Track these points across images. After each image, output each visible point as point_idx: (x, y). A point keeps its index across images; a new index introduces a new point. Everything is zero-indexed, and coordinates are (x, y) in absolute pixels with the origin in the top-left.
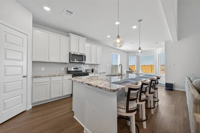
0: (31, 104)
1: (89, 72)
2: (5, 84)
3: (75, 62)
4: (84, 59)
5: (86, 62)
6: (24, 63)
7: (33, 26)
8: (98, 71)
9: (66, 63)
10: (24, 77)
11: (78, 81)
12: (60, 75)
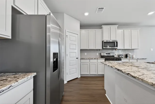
0: (80, 74)
1: (123, 58)
2: (70, 61)
3: (108, 48)
4: (116, 45)
5: (118, 48)
6: (76, 51)
7: (80, 29)
8: (134, 57)
9: (100, 50)
10: (77, 58)
11: (108, 65)
12: (95, 59)
